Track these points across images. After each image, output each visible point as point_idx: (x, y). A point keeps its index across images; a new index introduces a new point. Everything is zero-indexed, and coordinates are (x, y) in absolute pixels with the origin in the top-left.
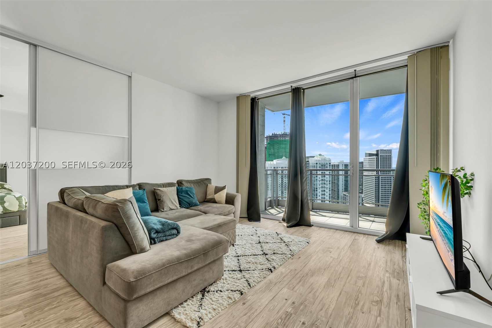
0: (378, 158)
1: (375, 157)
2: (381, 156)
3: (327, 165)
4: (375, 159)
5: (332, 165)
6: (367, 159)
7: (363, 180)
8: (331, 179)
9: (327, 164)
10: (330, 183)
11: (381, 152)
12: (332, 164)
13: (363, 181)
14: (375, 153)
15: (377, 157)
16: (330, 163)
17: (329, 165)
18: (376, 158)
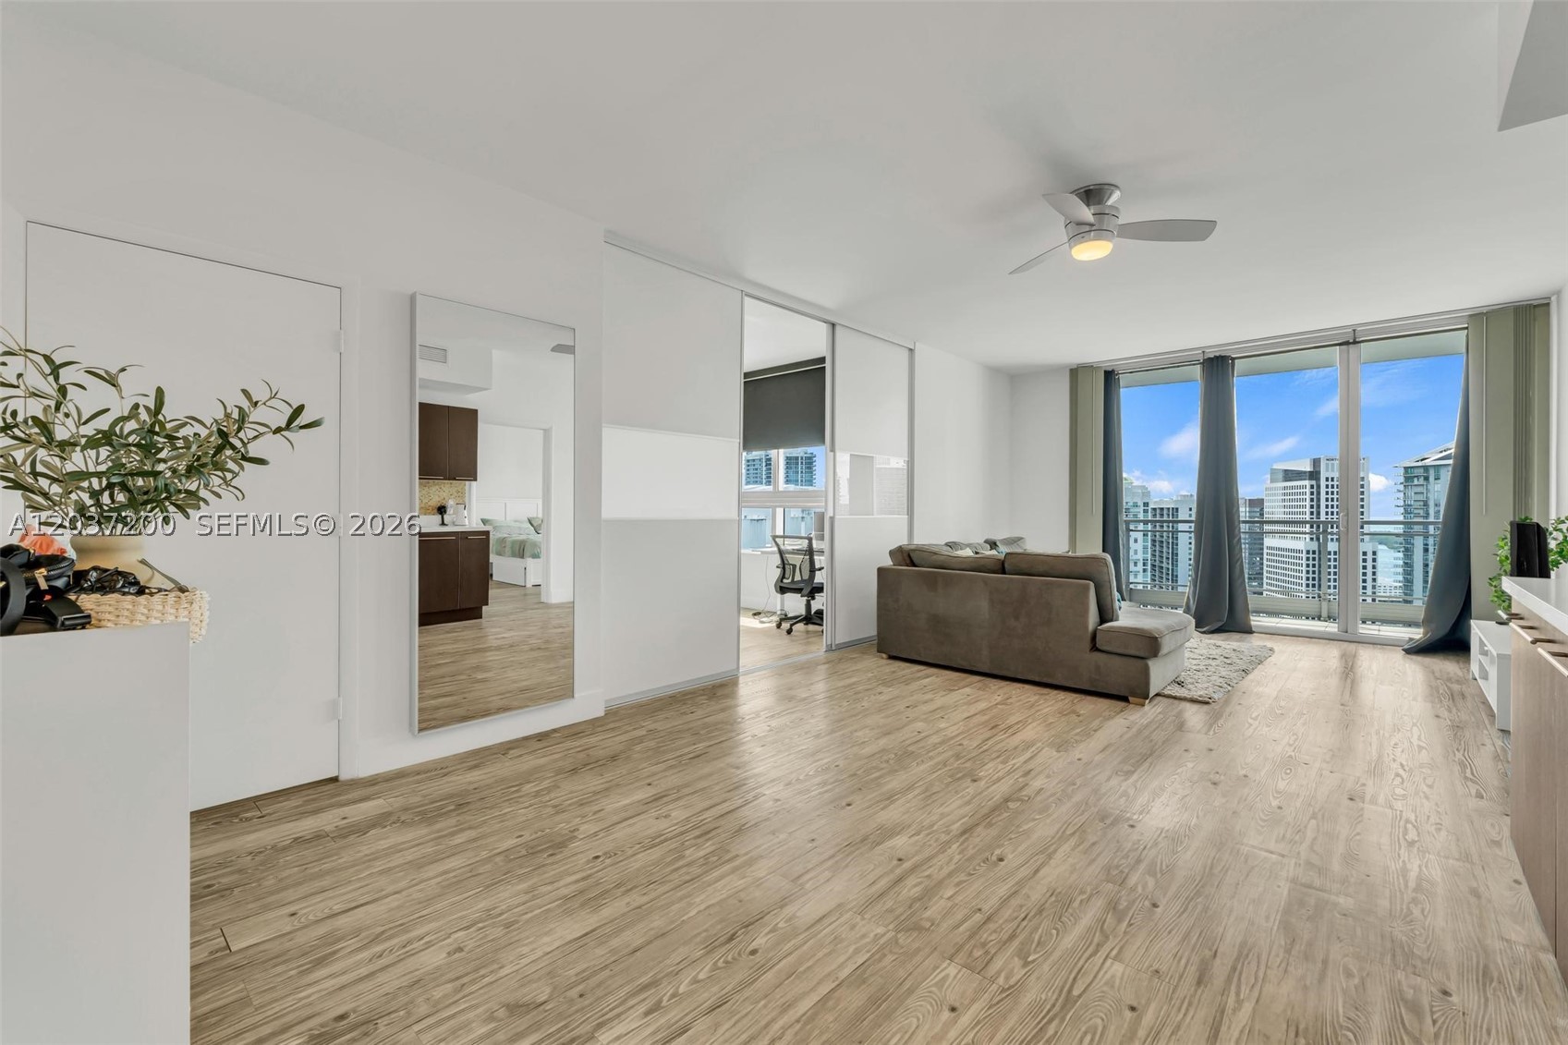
0: (1319, 487)
1: (1307, 483)
2: (1327, 479)
3: (1136, 510)
4: (1308, 490)
5: (1155, 509)
6: (1276, 489)
7: (1262, 559)
8: (1149, 556)
9: (1136, 505)
10: (1145, 571)
11: (1327, 465)
12: (1151, 506)
13: (1262, 564)
14: (1308, 468)
15: (1314, 482)
16: (1146, 504)
17: (1142, 508)
18: (1312, 487)
